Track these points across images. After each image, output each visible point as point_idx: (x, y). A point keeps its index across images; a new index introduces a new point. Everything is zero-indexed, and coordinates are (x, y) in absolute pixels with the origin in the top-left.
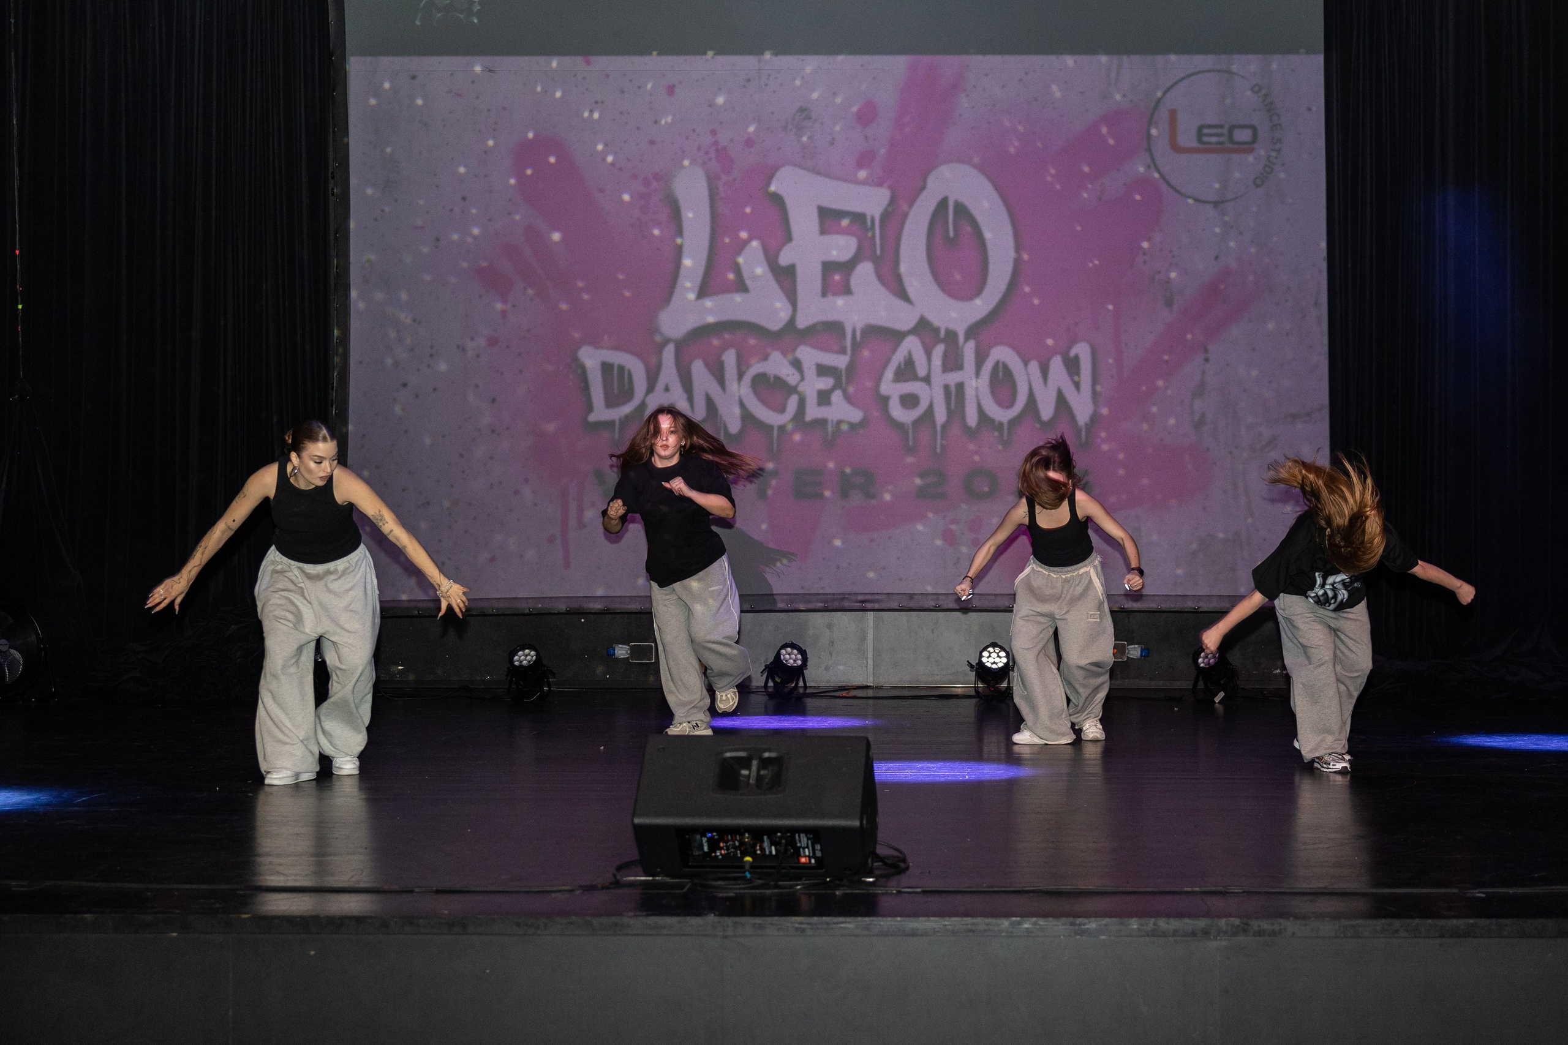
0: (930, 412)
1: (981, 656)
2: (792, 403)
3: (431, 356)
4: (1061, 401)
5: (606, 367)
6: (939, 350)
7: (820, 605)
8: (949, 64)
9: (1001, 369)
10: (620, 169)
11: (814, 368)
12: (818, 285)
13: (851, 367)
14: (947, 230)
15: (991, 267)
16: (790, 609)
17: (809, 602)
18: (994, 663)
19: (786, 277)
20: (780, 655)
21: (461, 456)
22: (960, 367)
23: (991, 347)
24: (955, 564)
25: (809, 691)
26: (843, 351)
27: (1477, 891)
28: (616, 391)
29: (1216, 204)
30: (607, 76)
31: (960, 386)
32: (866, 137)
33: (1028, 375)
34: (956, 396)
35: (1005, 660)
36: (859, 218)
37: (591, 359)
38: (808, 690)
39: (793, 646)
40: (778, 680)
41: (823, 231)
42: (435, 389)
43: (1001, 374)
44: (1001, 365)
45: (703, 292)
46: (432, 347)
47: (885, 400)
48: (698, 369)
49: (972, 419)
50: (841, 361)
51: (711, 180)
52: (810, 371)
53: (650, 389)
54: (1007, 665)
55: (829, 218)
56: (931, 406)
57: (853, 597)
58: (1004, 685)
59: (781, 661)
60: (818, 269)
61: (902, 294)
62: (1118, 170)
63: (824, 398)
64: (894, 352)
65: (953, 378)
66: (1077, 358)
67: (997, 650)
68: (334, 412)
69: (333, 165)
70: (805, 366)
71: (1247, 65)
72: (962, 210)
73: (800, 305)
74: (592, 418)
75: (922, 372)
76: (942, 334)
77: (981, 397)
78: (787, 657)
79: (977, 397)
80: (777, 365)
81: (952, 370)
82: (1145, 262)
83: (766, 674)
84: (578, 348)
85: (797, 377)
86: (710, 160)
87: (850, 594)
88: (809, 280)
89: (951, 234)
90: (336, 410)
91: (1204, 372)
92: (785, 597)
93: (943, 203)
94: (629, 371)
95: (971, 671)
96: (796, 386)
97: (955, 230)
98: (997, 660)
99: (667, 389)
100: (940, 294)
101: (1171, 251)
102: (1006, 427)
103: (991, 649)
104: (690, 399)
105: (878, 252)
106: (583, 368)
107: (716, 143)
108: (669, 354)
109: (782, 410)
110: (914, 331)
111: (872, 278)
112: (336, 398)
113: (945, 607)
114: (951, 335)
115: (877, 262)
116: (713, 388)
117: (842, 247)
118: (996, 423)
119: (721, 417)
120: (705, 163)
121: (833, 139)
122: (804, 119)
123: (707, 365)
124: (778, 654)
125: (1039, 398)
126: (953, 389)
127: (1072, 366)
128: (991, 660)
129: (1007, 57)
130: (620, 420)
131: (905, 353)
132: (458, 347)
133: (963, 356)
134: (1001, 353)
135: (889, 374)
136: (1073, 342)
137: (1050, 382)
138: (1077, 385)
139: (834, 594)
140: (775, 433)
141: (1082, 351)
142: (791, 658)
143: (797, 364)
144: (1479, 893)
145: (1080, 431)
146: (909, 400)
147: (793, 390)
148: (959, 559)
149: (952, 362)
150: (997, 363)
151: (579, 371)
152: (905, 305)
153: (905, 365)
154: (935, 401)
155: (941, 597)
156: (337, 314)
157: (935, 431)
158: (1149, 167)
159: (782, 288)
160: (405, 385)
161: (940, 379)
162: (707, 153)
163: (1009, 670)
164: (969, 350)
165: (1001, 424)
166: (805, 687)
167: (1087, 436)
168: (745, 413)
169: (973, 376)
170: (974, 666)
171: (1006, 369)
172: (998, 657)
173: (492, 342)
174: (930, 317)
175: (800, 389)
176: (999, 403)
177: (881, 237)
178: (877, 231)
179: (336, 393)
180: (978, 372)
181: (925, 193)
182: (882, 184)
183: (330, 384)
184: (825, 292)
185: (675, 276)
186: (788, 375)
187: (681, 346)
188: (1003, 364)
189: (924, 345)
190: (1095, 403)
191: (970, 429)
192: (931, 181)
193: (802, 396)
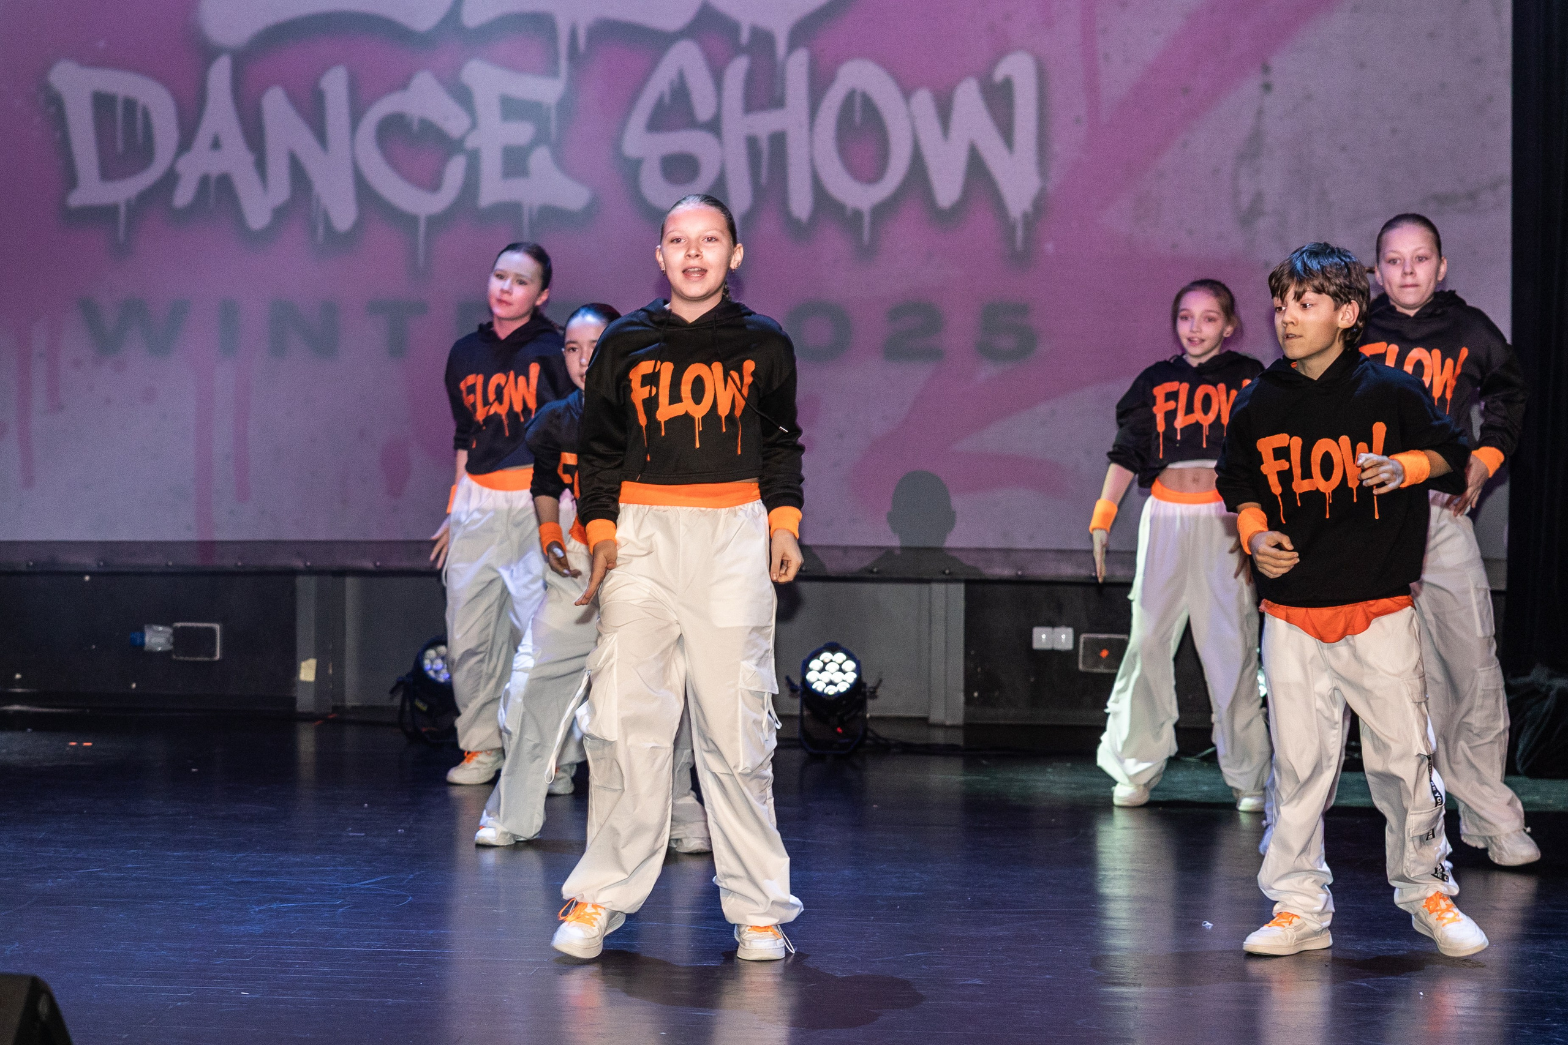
1: (806, 669)
2: (456, 172)
4: (976, 166)
5: (103, 103)
6: (738, 69)
9: (858, 107)
11: (496, 102)
13: (567, 101)
18: (831, 683)
22: (778, 102)
23: (839, 61)
26: (554, 73)
28: (120, 146)
31: (778, 140)
33: (912, 118)
34: (769, 159)
35: (851, 677)
37: (74, 86)
43: (858, 117)
44: (858, 100)
47: (634, 168)
48: (276, 105)
49: (801, 204)
50: (547, 92)
52: (489, 111)
53: (185, 144)
54: (858, 686)
63: (515, 163)
64: (648, 74)
65: (765, 124)
66: (1007, 85)
67: (840, 657)
70: (480, 99)
74: (76, 199)
75: (704, 111)
76: (745, 36)
77: (819, 160)
79: (812, 160)
80: (425, 98)
81: (762, 107)
84: (48, 66)
91: (1260, 113)
94: (145, 109)
95: (795, 698)
96: (462, 140)
98: (838, 677)
99: (216, 144)
102: (867, 220)
103: (826, 656)
104: (261, 165)
106: (56, 102)
108: (220, 75)
109: (434, 185)
110: (690, 31)
114: (762, 40)
116: (303, 141)
118: (849, 213)
119: (317, 199)
123: (293, 98)
125: (931, 162)
126: (764, 146)
127: (999, 99)
128: (825, 677)
130: (128, 203)
131: (673, 74)
133: (783, 80)
134: (859, 74)
135: (639, 118)
136: (1000, 53)
137: (954, 133)
138: (1006, 131)
140: (422, 228)
141: (1020, 68)
143: (463, 97)
145: (1012, 229)
146: (680, 168)
147: (455, 147)
149: (763, 92)
150: (851, 94)
151: (51, 110)
153: (670, 98)
154: (729, 168)
161: (739, 126)
164: (796, 68)
165: (857, 214)
167: (1027, 239)
168: (364, 191)
169: (804, 117)
170: (796, 686)
171: (869, 105)
172: (841, 670)
174: (724, 3)
175: (470, 143)
176: (854, 171)
180: (814, 111)
186: (448, 118)
187: (240, 62)
188: (863, 94)
189: (709, 57)
190: (1043, 173)
191: (797, 223)
193: (474, 158)
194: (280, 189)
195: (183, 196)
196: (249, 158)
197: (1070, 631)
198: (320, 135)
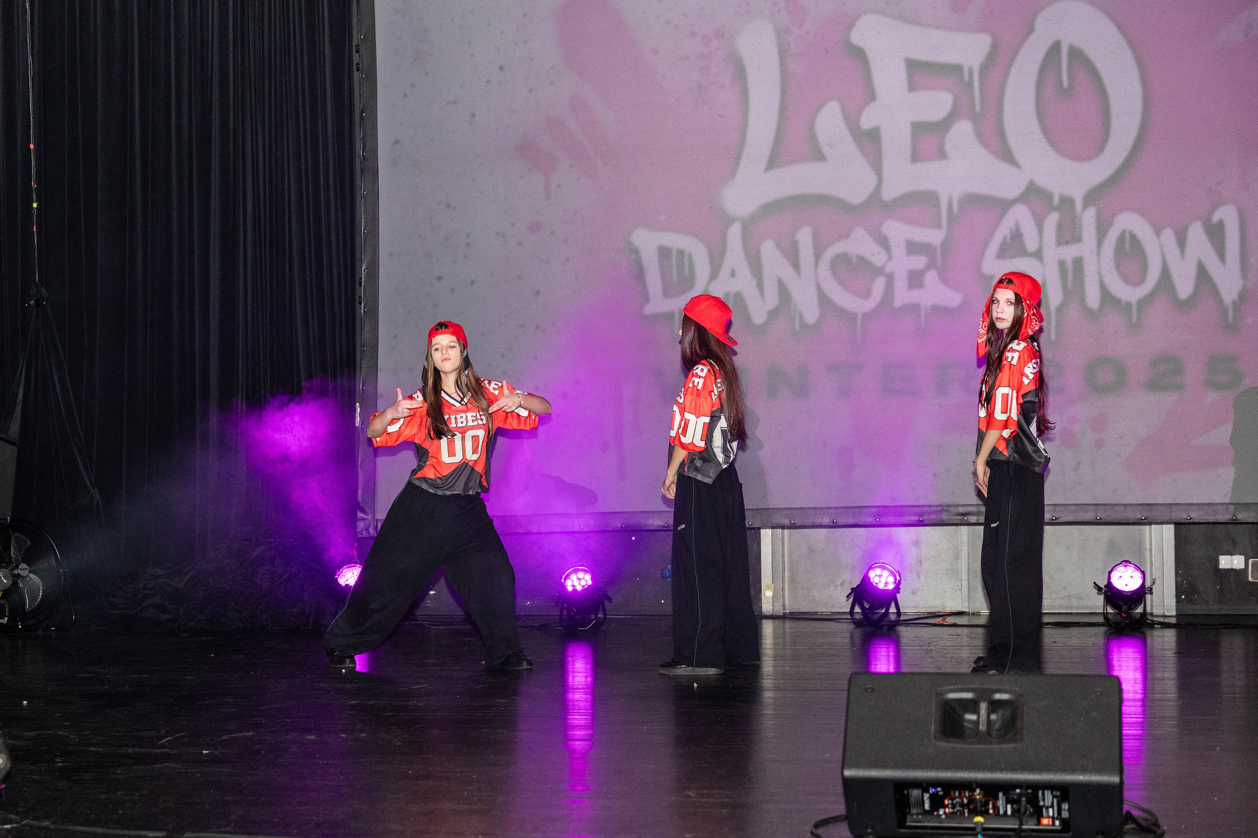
1: (1110, 576)
2: (879, 286)
3: (468, 245)
4: (1202, 274)
5: (664, 253)
6: (1053, 219)
7: (914, 518)
9: (1127, 240)
10: (676, 27)
11: (903, 245)
12: (907, 150)
13: (947, 243)
14: (1061, 80)
15: (1114, 120)
16: (879, 523)
17: (902, 514)
18: (1126, 584)
19: (869, 142)
20: (868, 576)
21: (503, 356)
22: (1077, 239)
23: (1115, 214)
24: (1075, 469)
25: (902, 618)
26: (939, 226)
28: (675, 279)
31: (1078, 262)
33: (1161, 245)
34: (1073, 273)
35: (1140, 581)
36: (955, 70)
37: (646, 242)
38: (902, 616)
39: (884, 568)
40: (867, 606)
41: (912, 87)
42: (472, 282)
43: (1127, 245)
44: (1127, 236)
45: (773, 162)
46: (468, 235)
48: (768, 250)
49: (1093, 298)
50: (935, 237)
51: (781, 33)
52: (899, 249)
53: (715, 275)
54: (1142, 587)
55: (920, 72)
57: (953, 510)
58: (1140, 610)
59: (869, 584)
60: (907, 131)
61: (1007, 155)
63: (915, 279)
64: (996, 224)
65: (1069, 252)
66: (1221, 224)
67: (1130, 568)
68: (362, 311)
69: (358, 37)
70: (893, 244)
72: (1076, 54)
73: (886, 173)
74: (649, 309)
75: (1032, 246)
76: (1056, 201)
77: (1104, 273)
78: (877, 578)
79: (1099, 273)
80: (859, 243)
81: (1068, 243)
83: (852, 598)
84: (631, 231)
85: (884, 256)
86: (779, 11)
87: (949, 506)
88: (896, 144)
89: (1065, 83)
90: (364, 308)
92: (874, 510)
93: (1055, 48)
94: (690, 255)
95: (1098, 594)
96: (883, 268)
97: (1070, 78)
98: (1131, 580)
99: (733, 274)
100: (1053, 154)
102: (1134, 307)
103: (1121, 568)
104: (760, 286)
105: (978, 108)
106: (636, 251)
108: (735, 234)
109: (866, 295)
110: (1022, 199)
111: (971, 138)
112: (364, 295)
113: (1063, 520)
114: (1067, 202)
115: (975, 119)
116: (786, 272)
118: (1123, 303)
119: (795, 304)
120: (772, 15)
123: (779, 246)
124: (866, 576)
125: (1174, 271)
126: (1070, 265)
127: (1216, 233)
128: (1123, 580)
131: (1012, 225)
132: (497, 234)
133: (1081, 225)
134: (1128, 221)
135: (992, 252)
136: (1215, 206)
137: (1188, 253)
138: (1221, 253)
139: (930, 506)
140: (859, 320)
141: (1227, 215)
142: (882, 579)
143: (884, 242)
145: (1226, 310)
147: (878, 271)
148: (1079, 463)
149: (1068, 234)
150: (1123, 233)
151: (633, 257)
152: (1010, 169)
153: (1011, 239)
154: (1047, 279)
155: (1058, 508)
159: (864, 154)
160: (439, 278)
161: (1053, 254)
162: (774, 4)
163: (1145, 593)
164: (1088, 219)
165: (1128, 305)
166: (899, 613)
167: (1235, 316)
168: (822, 298)
169: (1094, 249)
170: (1102, 588)
171: (1135, 240)
173: (535, 227)
174: (1042, 181)
175: (888, 269)
176: (1126, 279)
177: (982, 90)
178: (976, 84)
179: (364, 290)
180: (1100, 244)
181: (1033, 37)
182: (981, 29)
183: (358, 279)
184: (916, 157)
185: (741, 146)
186: (873, 255)
187: (748, 225)
188: (1130, 233)
189: (1034, 214)
190: (1244, 277)
191: (1091, 311)
192: (1041, 23)
193: (890, 279)
194: (772, 299)
196: (754, 282)
197: (1242, 557)
198: (796, 265)
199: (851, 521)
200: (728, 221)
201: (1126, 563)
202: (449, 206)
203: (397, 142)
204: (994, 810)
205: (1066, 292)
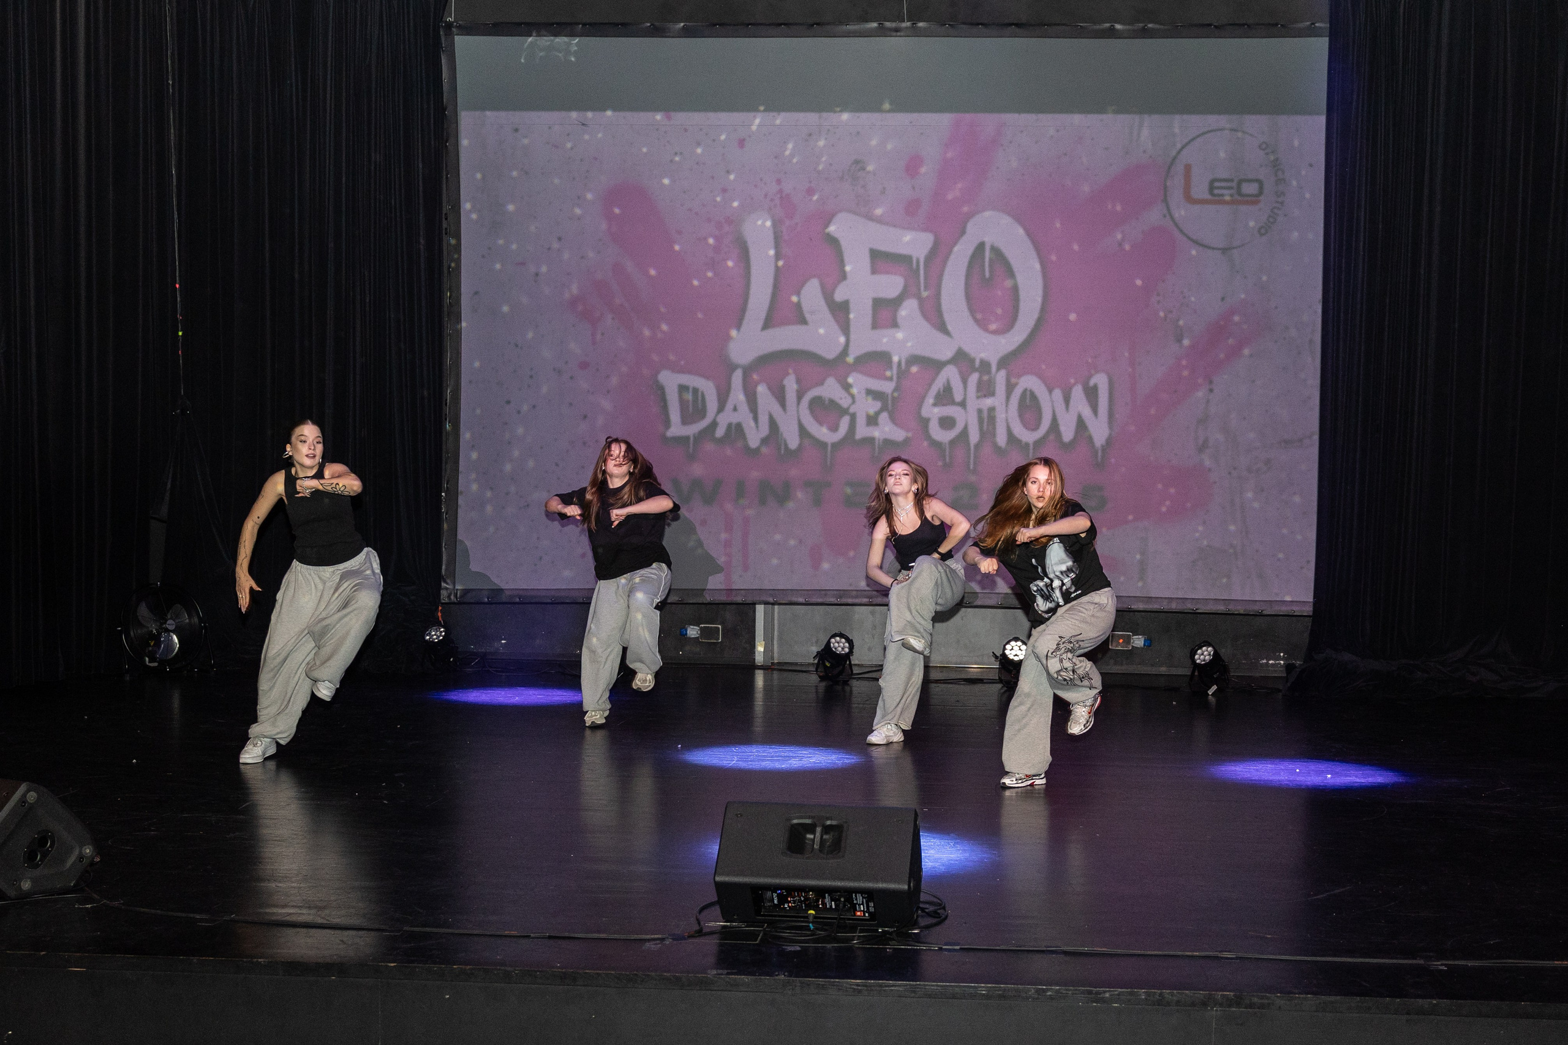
0: (964, 433)
1: (1004, 649)
2: (844, 424)
3: (531, 377)
4: (1081, 425)
5: (683, 388)
6: (974, 378)
7: (865, 600)
8: (989, 122)
9: (1028, 397)
10: (697, 214)
11: (864, 391)
12: (868, 320)
13: (896, 392)
14: (984, 270)
15: (1022, 305)
16: (839, 603)
17: (857, 597)
18: (1016, 655)
19: (840, 311)
20: (830, 643)
21: (557, 465)
22: (992, 394)
23: (1020, 376)
26: (889, 378)
27: (1440, 963)
28: (691, 409)
29: (1224, 250)
30: (686, 130)
31: (992, 410)
32: (914, 188)
33: (1052, 402)
34: (987, 420)
36: (907, 260)
37: (670, 381)
38: (854, 672)
39: (841, 636)
40: (828, 664)
41: (874, 272)
42: (535, 407)
44: (1028, 393)
45: (768, 324)
46: (531, 369)
47: (925, 422)
48: (762, 391)
49: (1001, 439)
50: (887, 387)
51: (776, 224)
52: (860, 396)
53: (721, 409)
55: (880, 260)
56: (966, 428)
59: (831, 649)
60: (869, 305)
61: (942, 328)
62: (1137, 219)
63: (872, 421)
64: (933, 380)
65: (986, 403)
66: (1096, 387)
67: (1019, 644)
68: (447, 428)
69: (446, 208)
70: (856, 390)
71: (1256, 125)
72: (997, 252)
73: (852, 337)
74: (670, 433)
75: (958, 398)
76: (977, 364)
77: (1010, 420)
78: (836, 645)
79: (1007, 420)
80: (830, 389)
81: (985, 396)
82: (1159, 302)
83: (818, 659)
84: (658, 372)
85: (848, 401)
86: (775, 205)
88: (860, 315)
89: (987, 275)
90: (449, 423)
91: (1208, 402)
92: (835, 592)
93: (981, 246)
94: (702, 393)
95: (995, 659)
96: (848, 408)
97: (991, 272)
98: (1019, 653)
99: (735, 409)
100: (976, 328)
101: (1182, 293)
102: (1032, 447)
103: (1013, 643)
104: (756, 419)
105: (922, 291)
106: (661, 389)
107: (781, 191)
108: (737, 378)
109: (834, 428)
110: (952, 361)
111: (918, 313)
112: (449, 414)
114: (985, 366)
115: (921, 299)
116: (776, 409)
117: (891, 285)
118: (1023, 443)
119: (782, 434)
120: (770, 209)
121: (884, 188)
122: (859, 170)
123: (770, 389)
124: (829, 642)
125: (1061, 422)
127: (1091, 394)
128: (1014, 652)
129: (1041, 116)
130: (694, 435)
131: (944, 380)
132: (554, 369)
133: (994, 384)
134: (1029, 382)
135: (930, 400)
136: (1092, 373)
137: (1071, 409)
138: (1095, 410)
140: (829, 448)
141: (1100, 380)
142: (840, 646)
143: (848, 389)
144: (1442, 965)
145: (1097, 452)
146: (947, 423)
147: (844, 411)
149: (986, 389)
150: (1026, 389)
151: (659, 392)
152: (945, 338)
153: (943, 391)
154: (969, 423)
156: (450, 339)
157: (969, 449)
158: (1165, 216)
159: (837, 321)
160: (508, 402)
161: (973, 403)
162: (772, 200)
164: (1001, 378)
165: (1027, 444)
166: (851, 671)
167: (1103, 457)
168: (803, 431)
169: (1004, 402)
170: (998, 655)
171: (1033, 396)
172: (1020, 649)
173: (584, 366)
174: (967, 349)
175: (851, 410)
176: (1026, 425)
177: (926, 278)
178: (922, 272)
179: (449, 408)
180: (1008, 398)
181: (964, 238)
182: (926, 229)
183: (444, 400)
184: (875, 326)
185: (743, 310)
186: (841, 399)
187: (747, 371)
188: (1031, 391)
189: (961, 373)
190: (1111, 427)
191: (1000, 448)
192: (970, 227)
193: (853, 417)
194: (765, 430)
195: (720, 432)
196: (751, 415)
198: (783, 405)
199: (820, 600)
200: (733, 368)
201: (1016, 639)
202: (517, 346)
203: (476, 293)
204: (822, 904)
205: (983, 434)
